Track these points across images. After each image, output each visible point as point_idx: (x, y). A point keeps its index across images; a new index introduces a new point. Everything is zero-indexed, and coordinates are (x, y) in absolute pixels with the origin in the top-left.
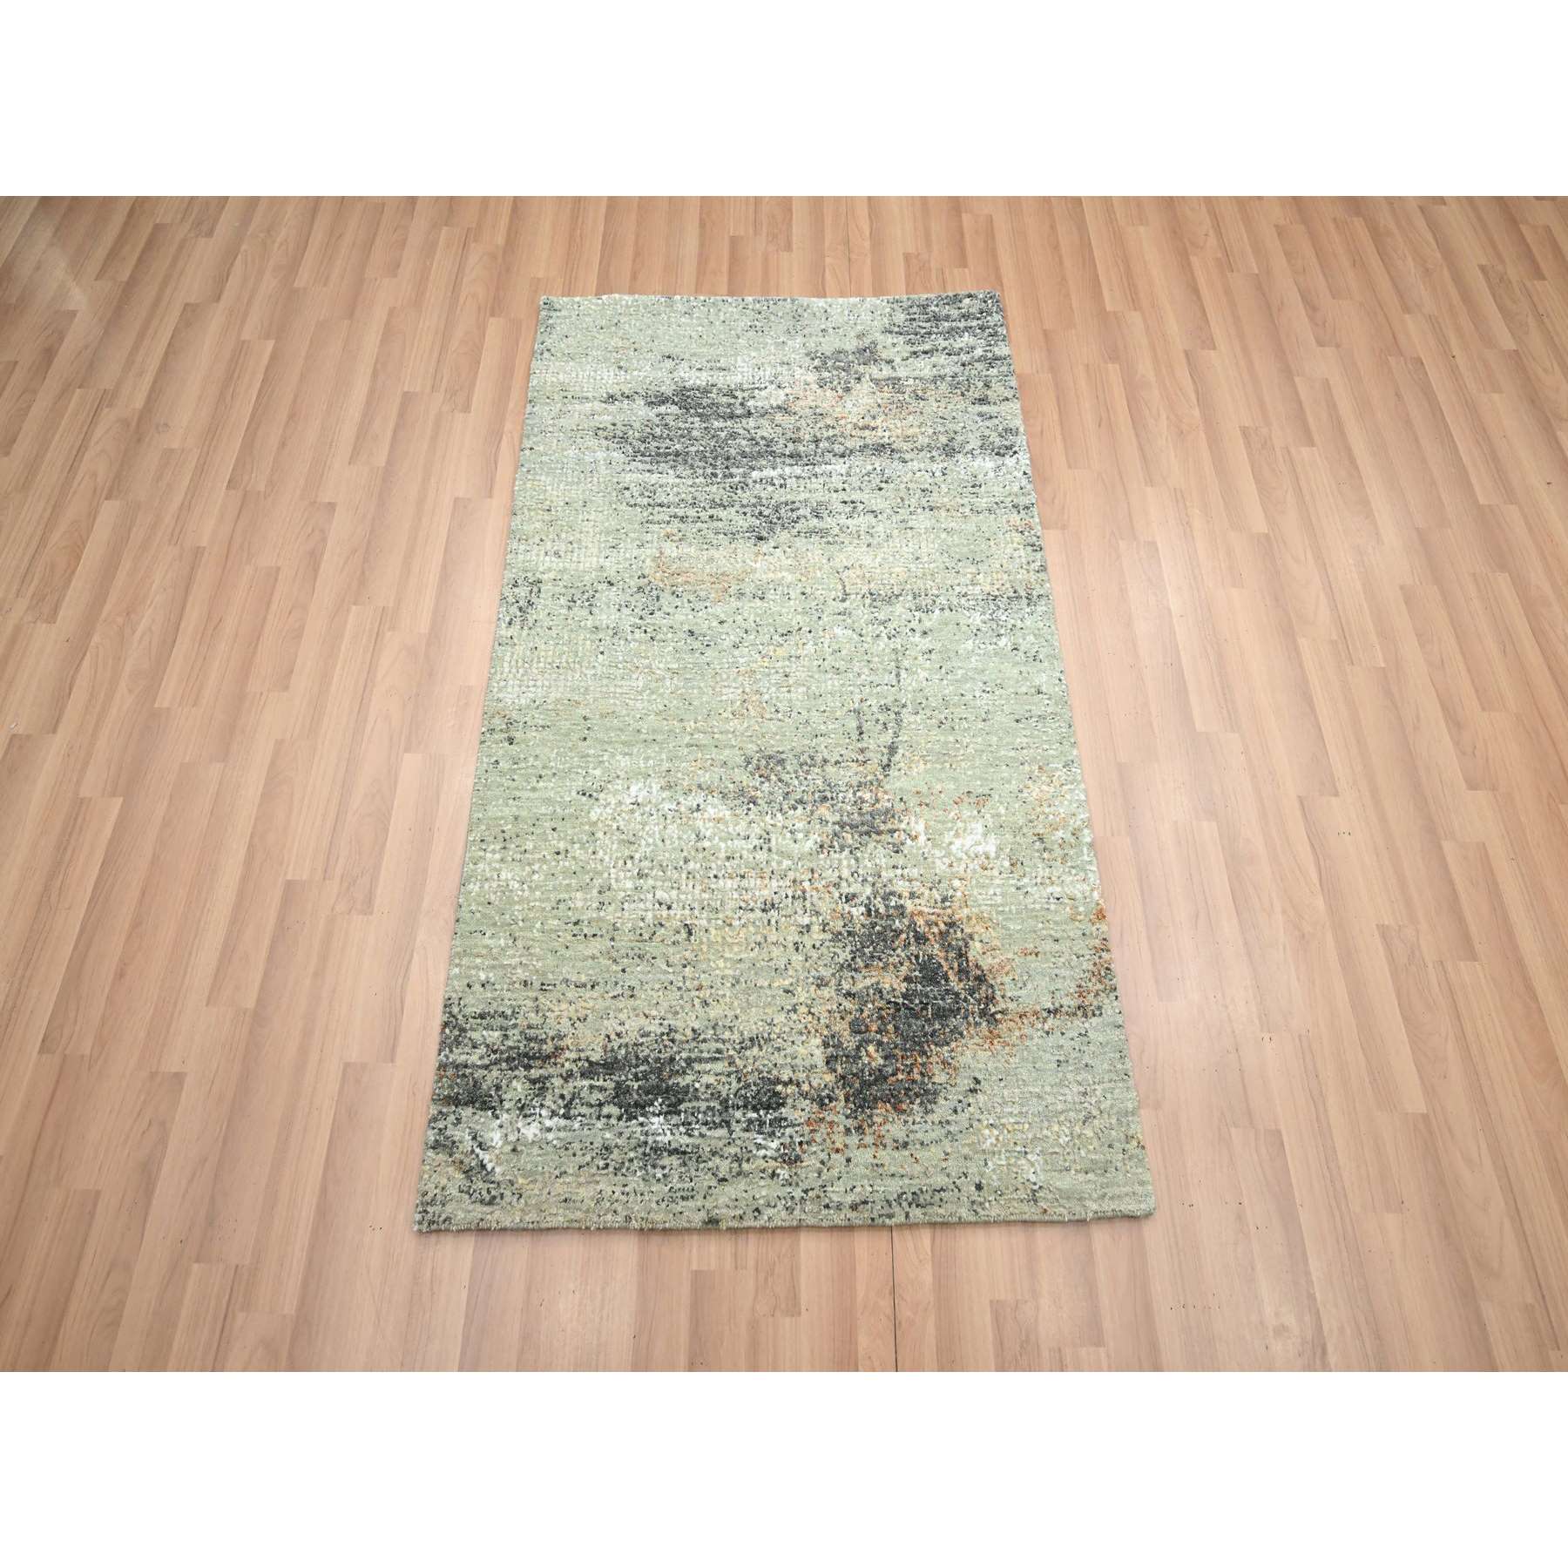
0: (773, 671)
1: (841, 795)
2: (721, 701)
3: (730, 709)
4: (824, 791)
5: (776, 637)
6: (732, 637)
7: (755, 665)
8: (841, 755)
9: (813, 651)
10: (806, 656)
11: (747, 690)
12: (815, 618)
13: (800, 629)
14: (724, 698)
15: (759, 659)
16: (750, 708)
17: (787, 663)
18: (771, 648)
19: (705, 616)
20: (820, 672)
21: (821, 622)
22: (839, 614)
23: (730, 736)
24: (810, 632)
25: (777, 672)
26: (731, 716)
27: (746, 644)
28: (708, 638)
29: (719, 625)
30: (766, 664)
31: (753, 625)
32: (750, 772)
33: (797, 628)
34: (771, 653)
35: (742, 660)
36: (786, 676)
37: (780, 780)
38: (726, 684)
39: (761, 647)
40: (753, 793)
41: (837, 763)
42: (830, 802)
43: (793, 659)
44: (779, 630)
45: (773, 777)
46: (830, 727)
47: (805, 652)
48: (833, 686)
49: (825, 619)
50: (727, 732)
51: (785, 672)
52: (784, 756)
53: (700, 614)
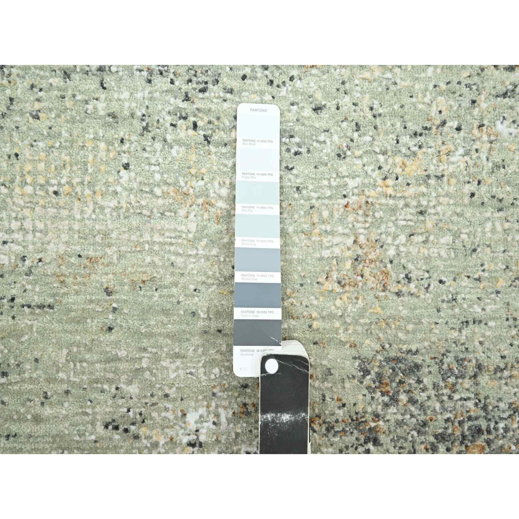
0: (401, 203)
1: (501, 425)
3: (335, 276)
4: (477, 418)
5: (405, 139)
6: (335, 138)
7: (372, 193)
8: (503, 357)
9: (463, 166)
10: (451, 176)
11: (362, 239)
13: (444, 123)
14: (326, 253)
15: (380, 182)
16: (367, 272)
17: (423, 189)
18: (398, 159)
21: (476, 112)
22: (505, 95)
23: (337, 324)
24: (459, 129)
25: (407, 205)
28: (297, 140)
29: (314, 115)
30: (390, 191)
31: (369, 115)
32: (368, 388)
33: (438, 122)
34: (398, 170)
35: (352, 183)
36: (421, 213)
38: (329, 228)
39: (381, 158)
41: (498, 369)
42: (485, 436)
43: (432, 181)
45: (403, 398)
47: (451, 168)
48: (493, 230)
49: (484, 105)
51: (419, 205)
52: (418, 359)
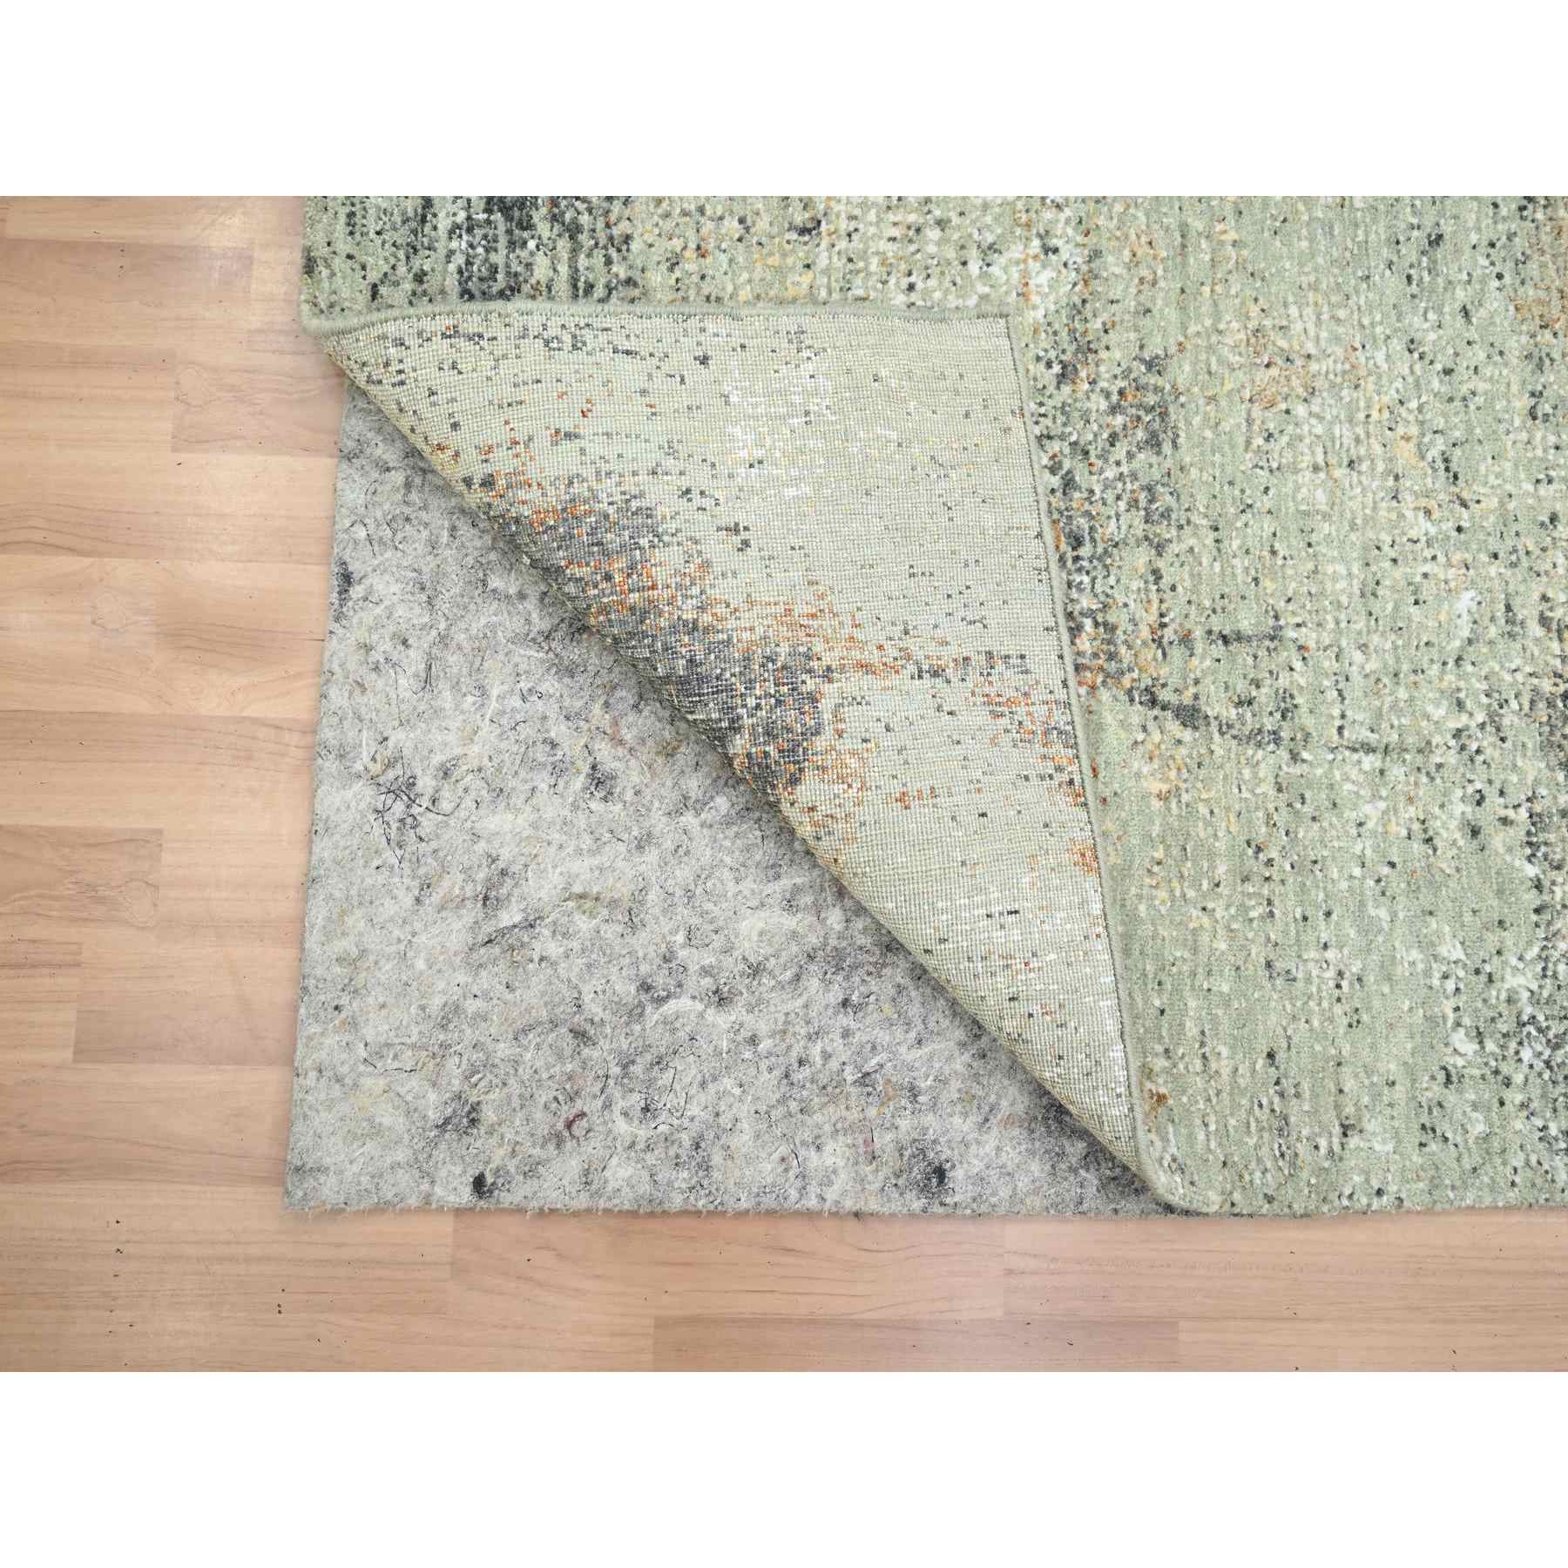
2: (1285, 305)
12: (1493, 544)
19: (1477, 273)
20: (1365, 549)
26: (1252, 325)
27: (1418, 368)
37: (1113, 439)
40: (1083, 374)
44: (1458, 452)
46: (1236, 562)
50: (1217, 316)
53: (1484, 262)
